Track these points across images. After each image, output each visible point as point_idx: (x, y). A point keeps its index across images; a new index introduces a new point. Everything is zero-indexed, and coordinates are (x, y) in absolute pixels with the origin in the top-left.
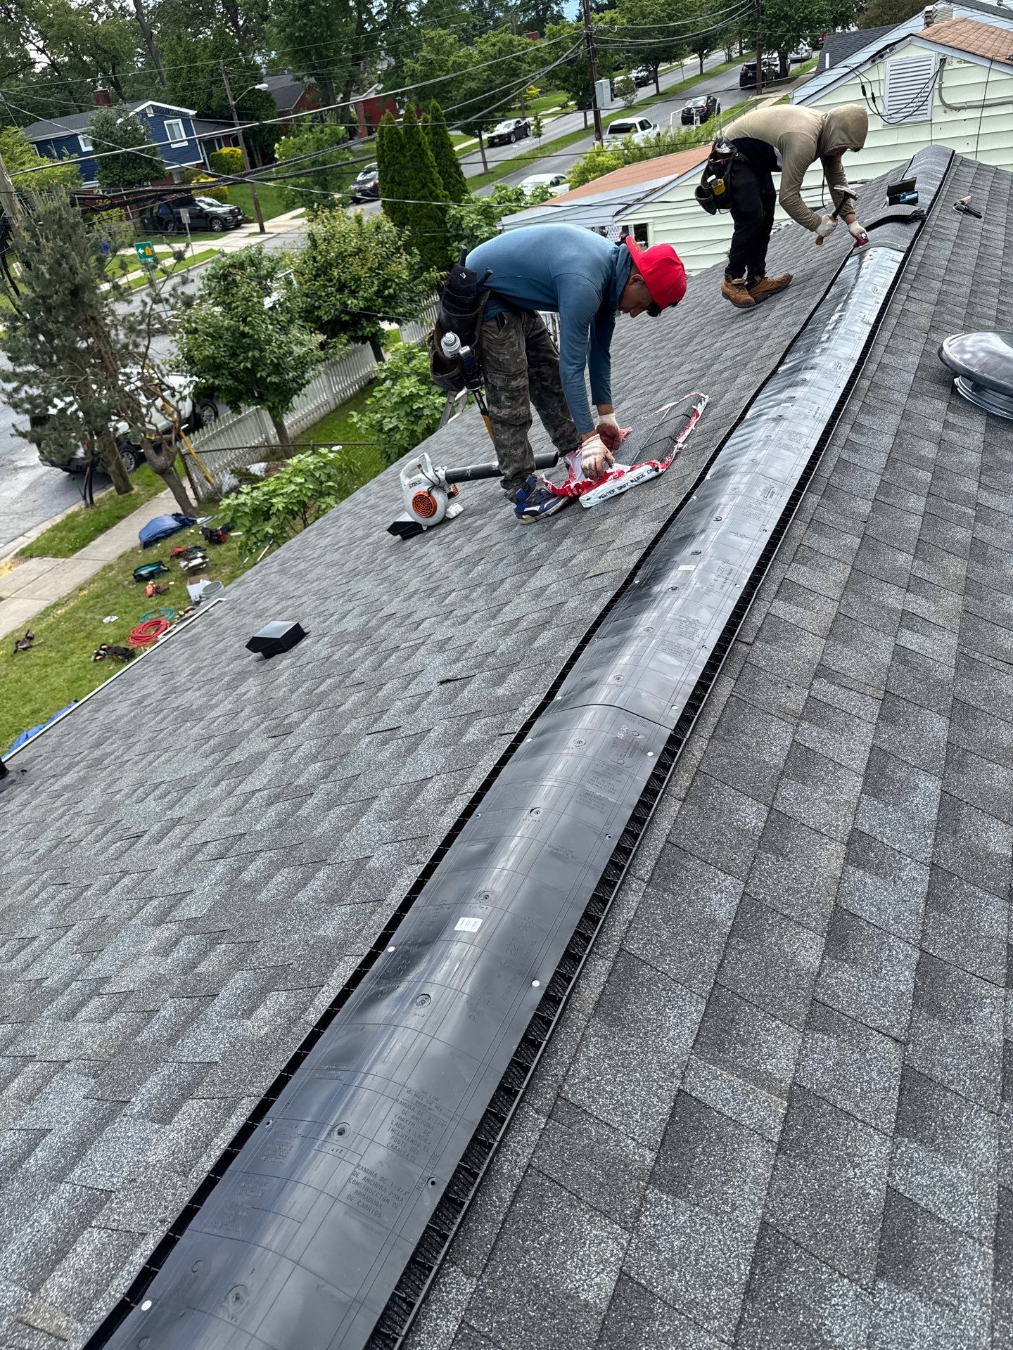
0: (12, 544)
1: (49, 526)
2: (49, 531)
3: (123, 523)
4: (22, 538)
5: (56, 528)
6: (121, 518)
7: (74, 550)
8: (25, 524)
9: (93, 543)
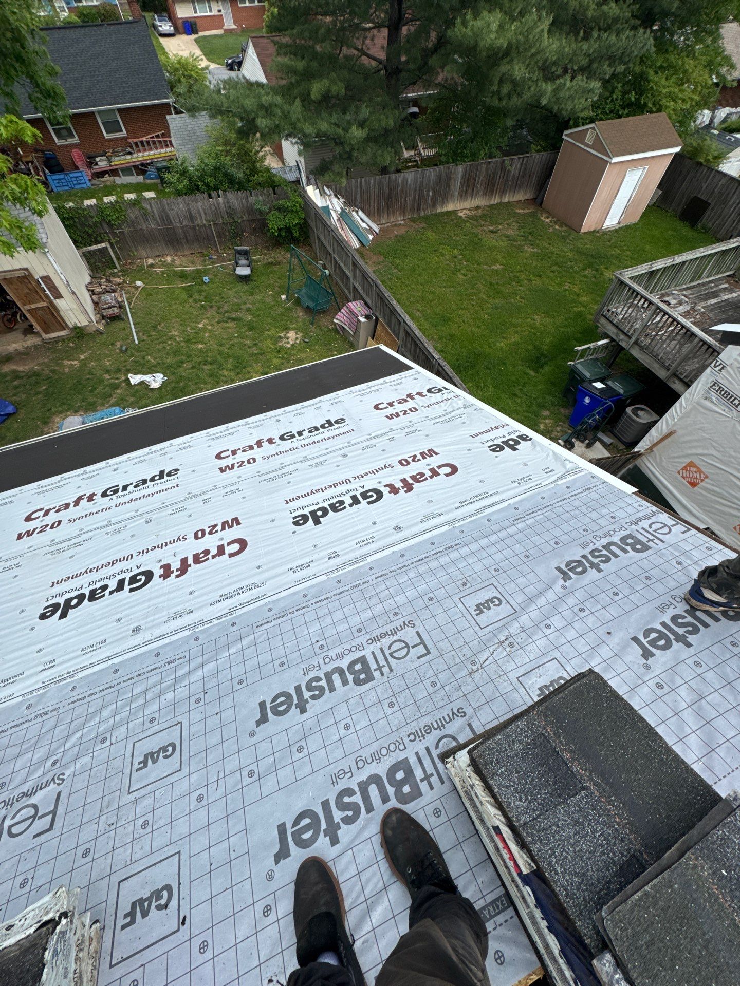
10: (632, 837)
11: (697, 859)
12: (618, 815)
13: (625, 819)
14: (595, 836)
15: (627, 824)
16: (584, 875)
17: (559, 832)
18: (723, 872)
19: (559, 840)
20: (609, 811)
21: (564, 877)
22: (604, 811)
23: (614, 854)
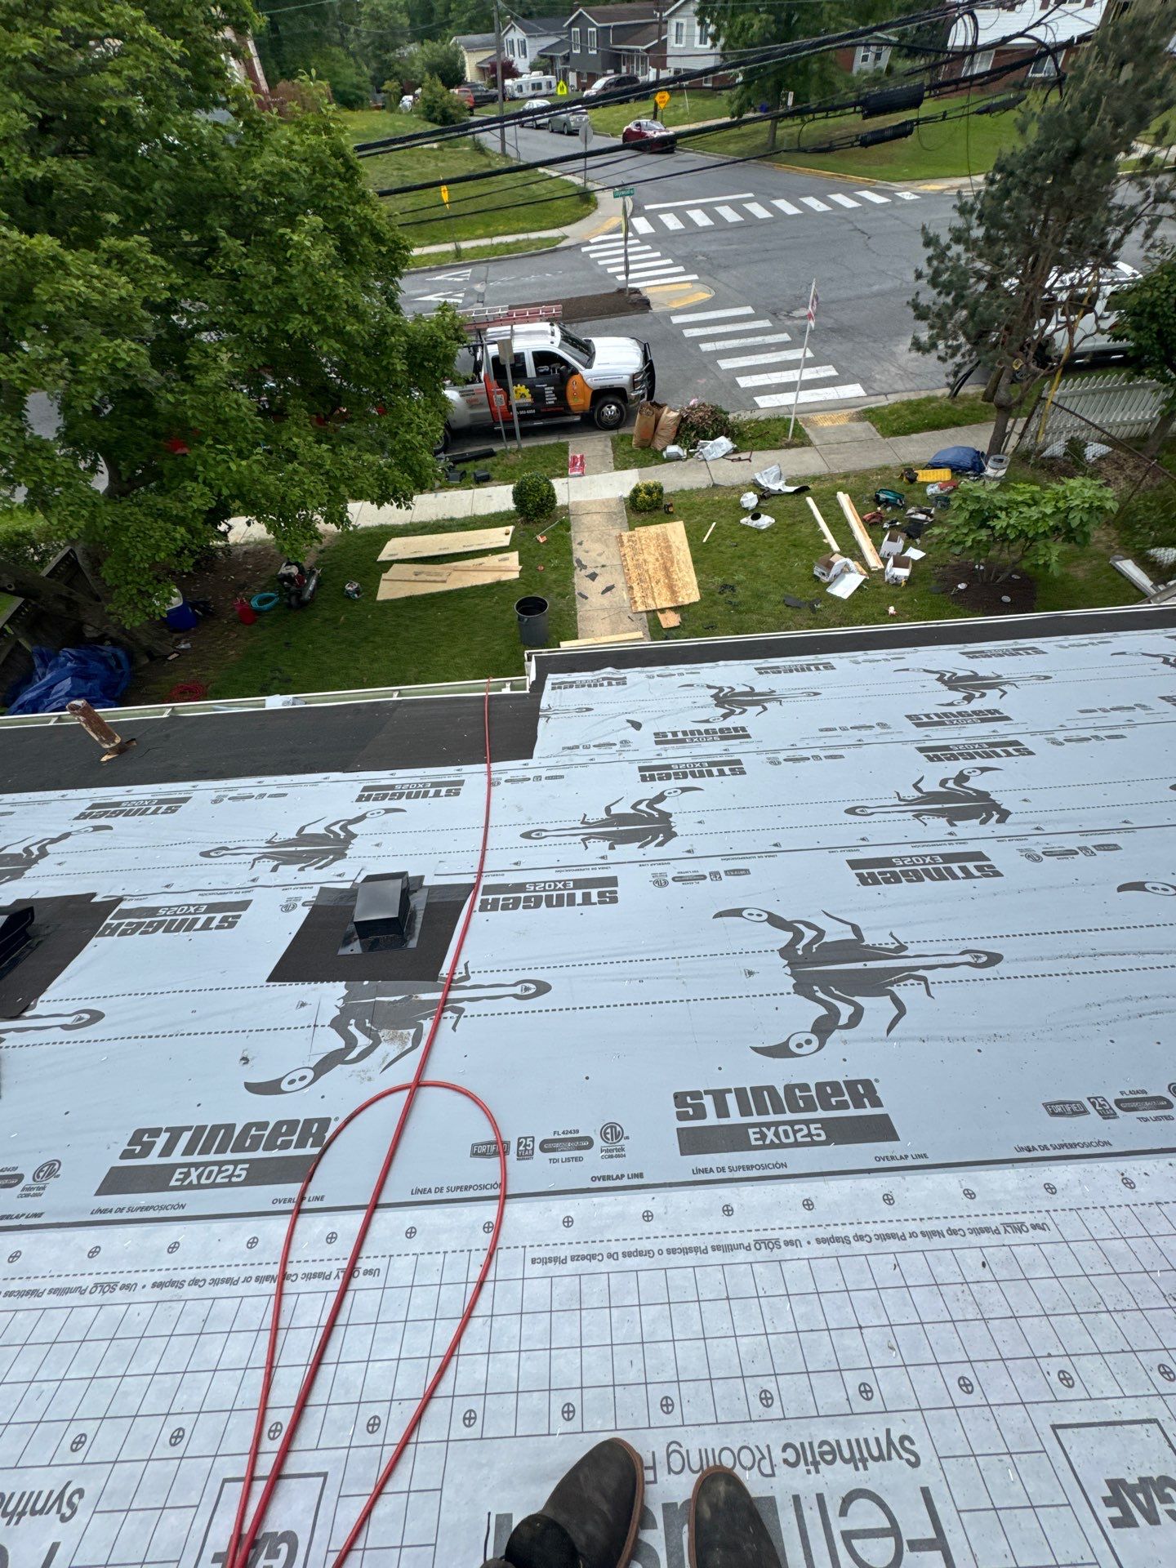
0: (873, 399)
1: (906, 399)
2: (903, 403)
3: (951, 431)
4: (883, 397)
5: (908, 404)
6: (957, 424)
7: (896, 433)
8: (899, 386)
9: (914, 436)
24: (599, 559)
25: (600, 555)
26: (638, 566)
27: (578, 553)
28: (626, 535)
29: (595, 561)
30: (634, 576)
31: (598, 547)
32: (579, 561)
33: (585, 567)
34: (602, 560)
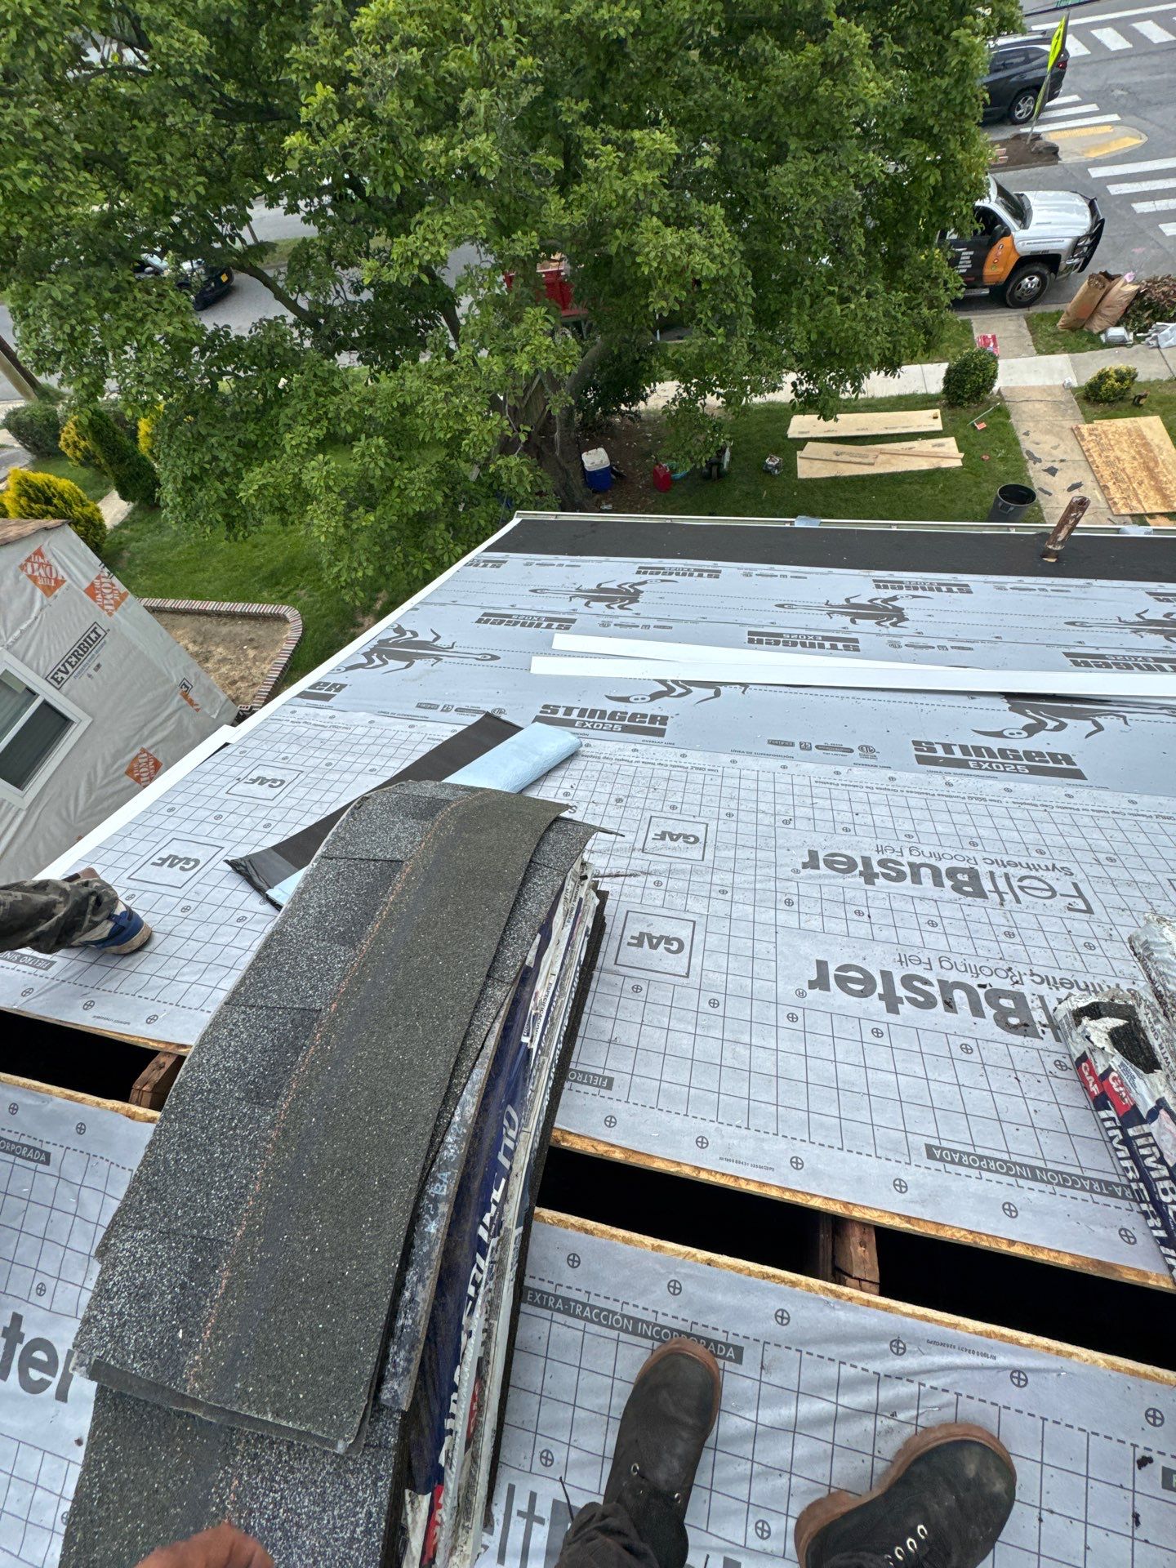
10: (239, 1447)
11: (187, 1380)
12: (229, 1485)
13: (226, 1472)
14: (282, 1497)
15: (231, 1466)
16: (339, 1476)
17: (320, 1553)
18: (180, 1335)
19: (328, 1545)
20: (233, 1502)
21: (365, 1500)
22: (241, 1512)
23: (280, 1455)
24: (1054, 452)
25: (1055, 448)
26: (1108, 464)
27: (1026, 444)
28: (1085, 428)
29: (1050, 454)
30: (1106, 473)
31: (1051, 440)
32: (1028, 453)
33: (1040, 461)
34: (1059, 454)
